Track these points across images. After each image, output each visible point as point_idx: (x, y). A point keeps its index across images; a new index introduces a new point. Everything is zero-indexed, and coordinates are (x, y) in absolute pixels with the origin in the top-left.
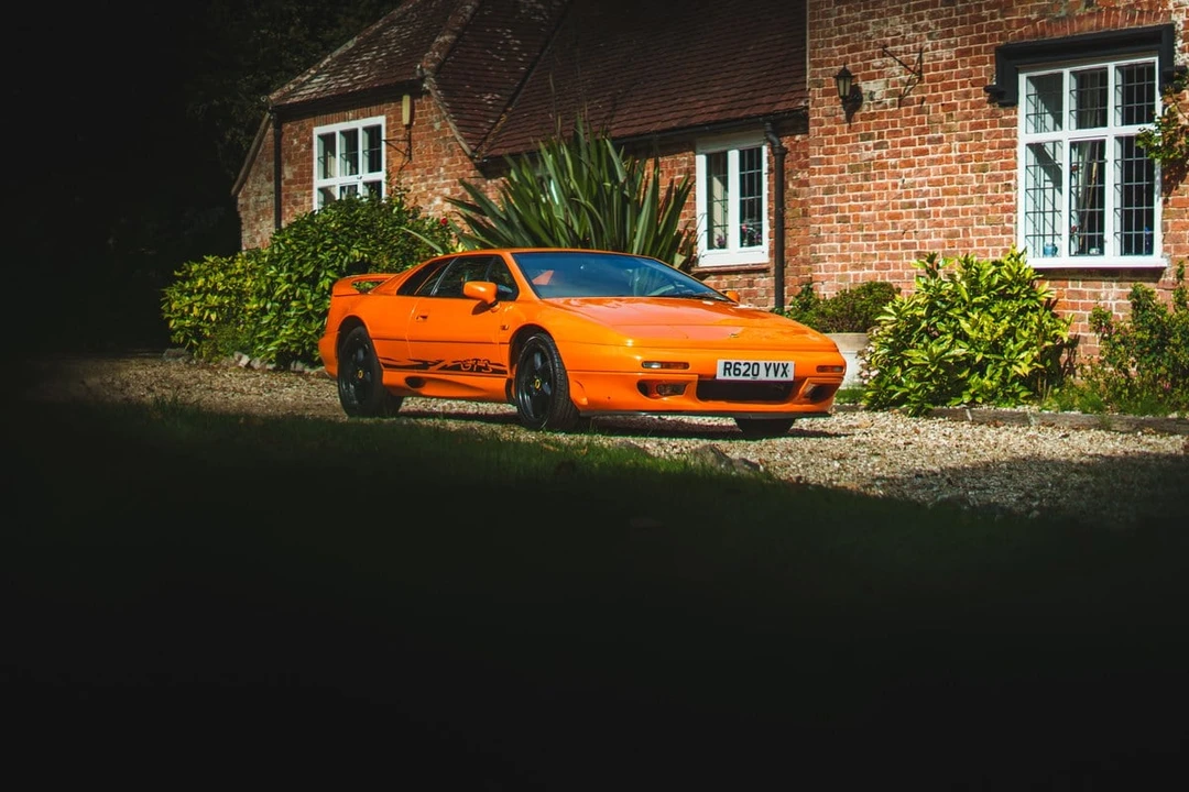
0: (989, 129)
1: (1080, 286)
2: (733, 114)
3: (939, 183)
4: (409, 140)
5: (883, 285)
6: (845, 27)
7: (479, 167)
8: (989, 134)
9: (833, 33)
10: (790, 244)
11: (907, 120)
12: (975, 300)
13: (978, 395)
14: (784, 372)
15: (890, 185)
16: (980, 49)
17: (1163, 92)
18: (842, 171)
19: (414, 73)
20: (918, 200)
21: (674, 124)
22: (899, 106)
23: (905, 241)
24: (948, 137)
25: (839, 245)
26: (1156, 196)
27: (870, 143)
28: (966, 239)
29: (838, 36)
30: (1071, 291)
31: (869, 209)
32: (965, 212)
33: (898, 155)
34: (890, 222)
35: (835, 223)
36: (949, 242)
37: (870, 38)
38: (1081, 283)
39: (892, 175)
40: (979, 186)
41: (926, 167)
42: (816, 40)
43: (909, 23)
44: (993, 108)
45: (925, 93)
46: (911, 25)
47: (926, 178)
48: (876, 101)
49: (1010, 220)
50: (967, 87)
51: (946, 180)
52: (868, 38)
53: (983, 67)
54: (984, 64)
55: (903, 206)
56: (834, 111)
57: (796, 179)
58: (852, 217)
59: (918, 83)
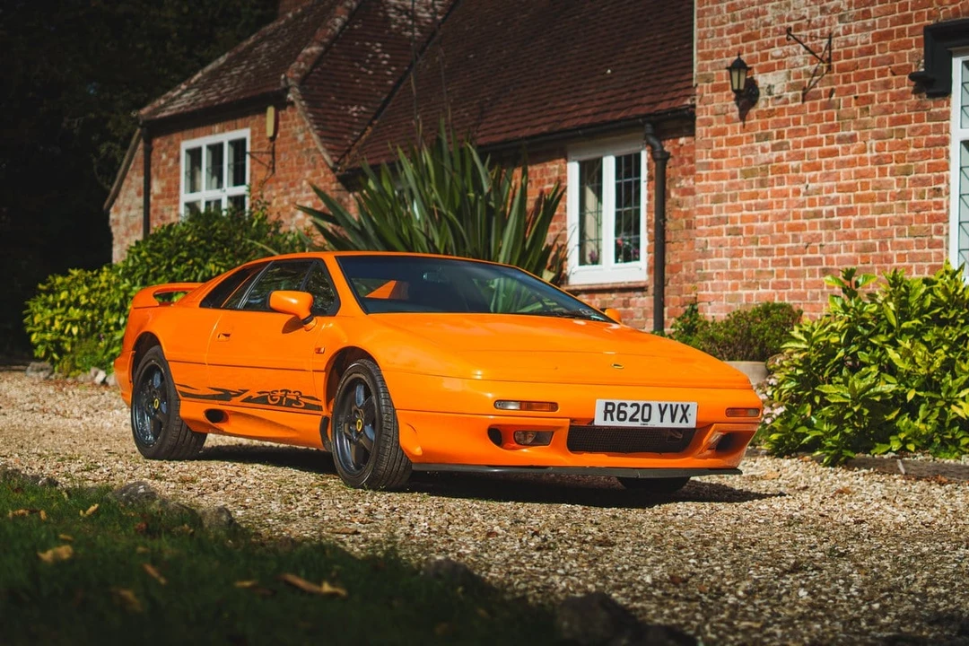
0: (913, 124)
2: (608, 117)
3: (851, 188)
4: (273, 153)
5: (782, 307)
6: (738, 13)
7: (340, 179)
8: (914, 130)
9: (725, 21)
10: (671, 259)
11: (812, 116)
12: (905, 325)
13: (910, 442)
14: (684, 416)
15: (791, 192)
16: (904, 30)
18: (734, 176)
19: (279, 84)
20: (825, 209)
21: (545, 129)
22: (803, 101)
23: (808, 255)
24: (863, 135)
25: (729, 261)
27: (768, 144)
28: (884, 253)
29: (731, 24)
31: (765, 219)
32: (883, 222)
33: (801, 156)
34: (790, 234)
35: (724, 236)
36: (862, 257)
37: (769, 24)
39: (794, 181)
40: (901, 192)
41: (835, 170)
42: (705, 29)
43: (816, 4)
44: (919, 99)
45: (834, 84)
46: (818, 7)
47: (835, 183)
48: (775, 95)
49: (939, 231)
50: (886, 76)
51: (859, 185)
52: (767, 24)
53: (907, 51)
54: (909, 48)
55: (807, 216)
56: (725, 109)
57: (680, 187)
58: (744, 229)
59: (826, 73)
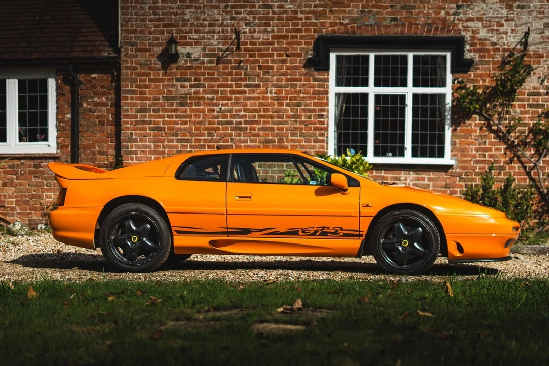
0: (303, 82)
1: (383, 174)
3: (255, 111)
6: (160, 12)
8: (304, 85)
9: (147, 14)
10: (83, 141)
11: (225, 73)
15: (206, 110)
16: (296, 36)
17: (453, 72)
18: (156, 99)
20: (234, 120)
22: (217, 63)
24: (265, 85)
25: (152, 145)
26: (447, 127)
27: (187, 84)
28: (281, 144)
29: (152, 16)
30: (376, 176)
31: (185, 123)
32: (282, 129)
33: (217, 92)
34: (206, 132)
35: (148, 131)
38: (383, 172)
39: (209, 104)
40: (294, 115)
41: (242, 101)
42: (129, 16)
43: (227, 15)
44: (308, 71)
45: (243, 57)
46: (229, 16)
47: (243, 108)
48: (193, 59)
49: (322, 135)
50: (283, 57)
51: (262, 109)
52: (185, 20)
53: (299, 47)
54: (300, 45)
55: (219, 123)
56: (149, 62)
57: (91, 101)
58: (166, 127)
59: (236, 51)
